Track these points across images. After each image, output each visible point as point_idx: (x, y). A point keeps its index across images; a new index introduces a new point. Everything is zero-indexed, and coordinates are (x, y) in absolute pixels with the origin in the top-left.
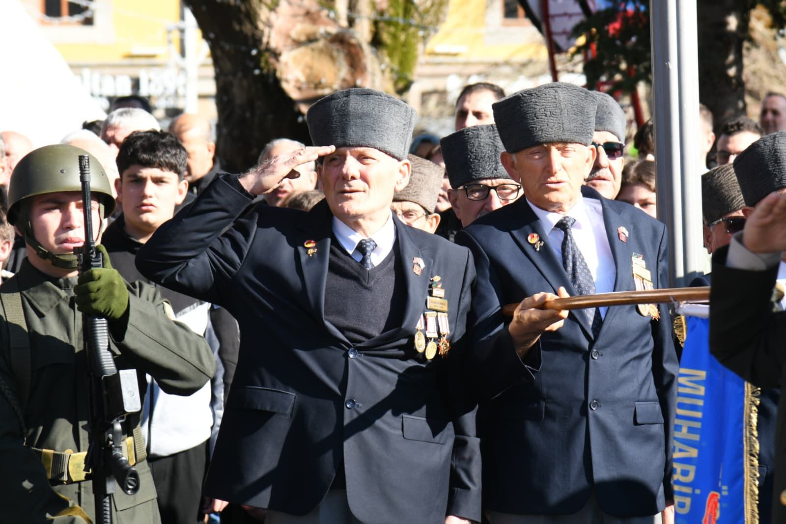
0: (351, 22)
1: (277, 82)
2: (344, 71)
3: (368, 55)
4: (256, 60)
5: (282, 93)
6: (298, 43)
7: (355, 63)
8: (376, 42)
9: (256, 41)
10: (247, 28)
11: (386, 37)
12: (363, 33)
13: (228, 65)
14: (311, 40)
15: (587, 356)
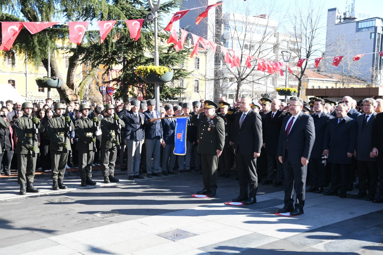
0: (76, 92)
1: (68, 99)
2: (76, 98)
3: (78, 96)
4: (66, 96)
5: (69, 100)
6: (70, 95)
7: (77, 97)
8: (78, 94)
9: (66, 94)
10: (64, 93)
11: (79, 94)
12: (77, 93)
13: (62, 97)
14: (72, 94)
15: (155, 125)
